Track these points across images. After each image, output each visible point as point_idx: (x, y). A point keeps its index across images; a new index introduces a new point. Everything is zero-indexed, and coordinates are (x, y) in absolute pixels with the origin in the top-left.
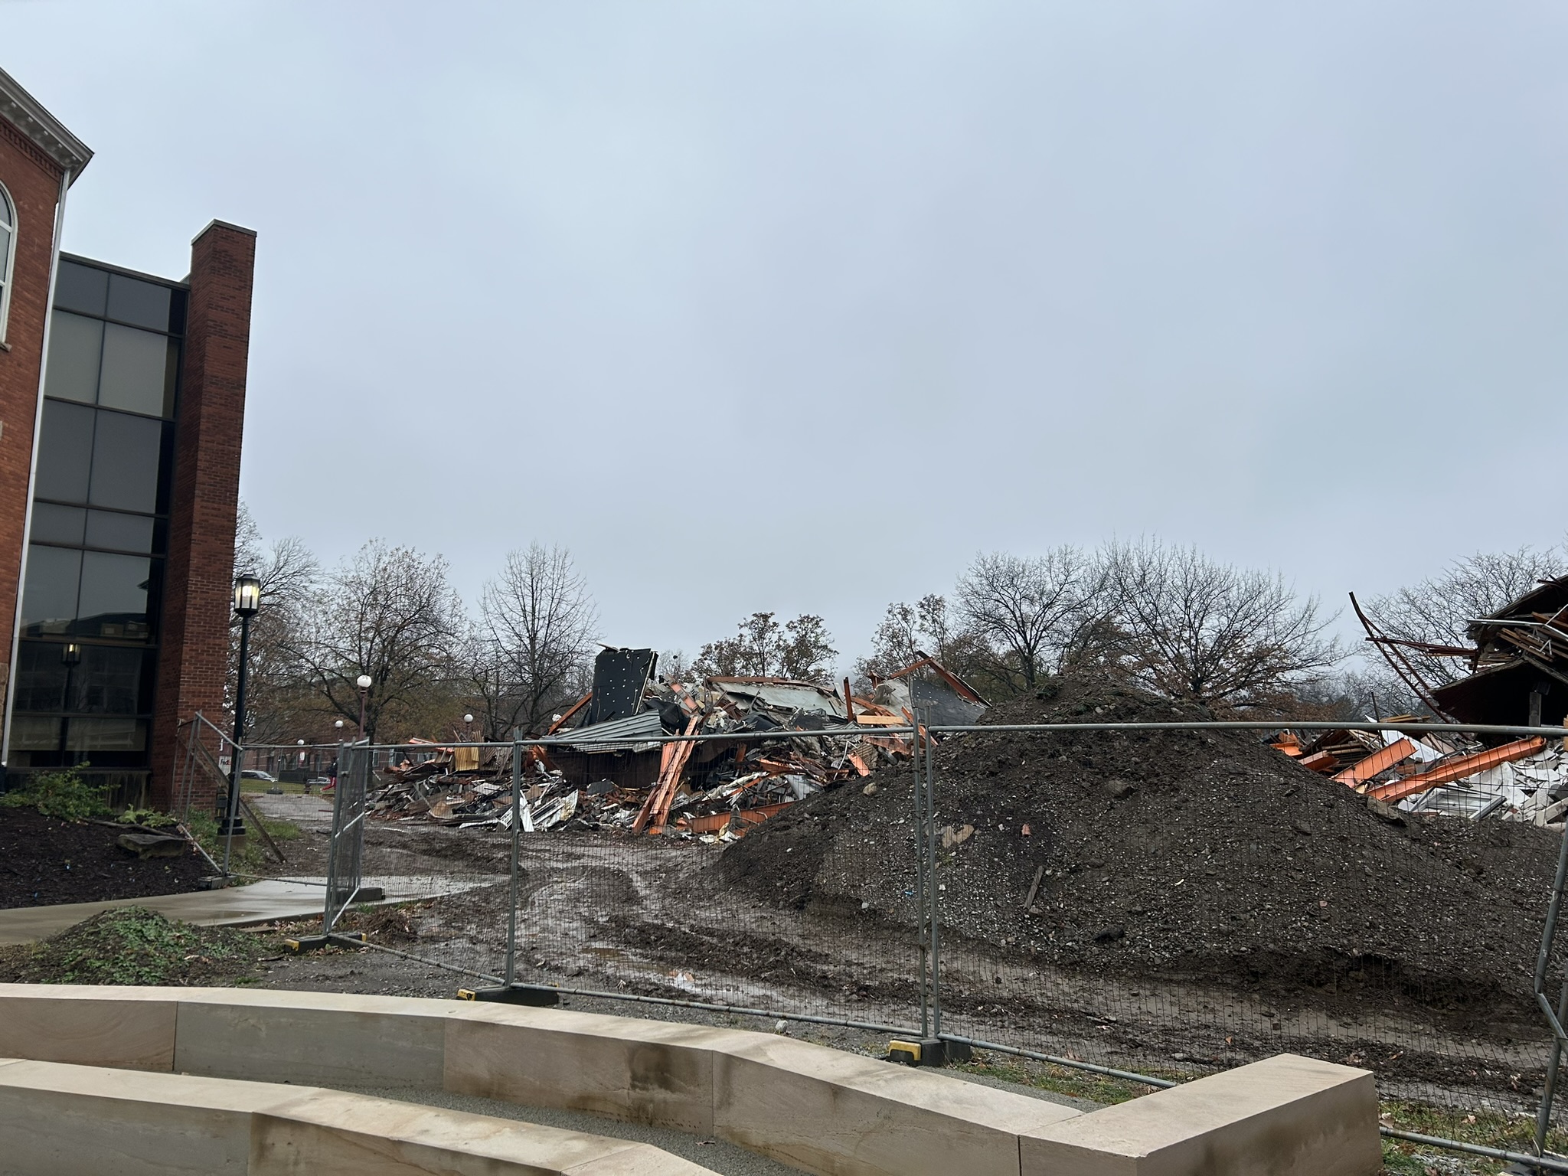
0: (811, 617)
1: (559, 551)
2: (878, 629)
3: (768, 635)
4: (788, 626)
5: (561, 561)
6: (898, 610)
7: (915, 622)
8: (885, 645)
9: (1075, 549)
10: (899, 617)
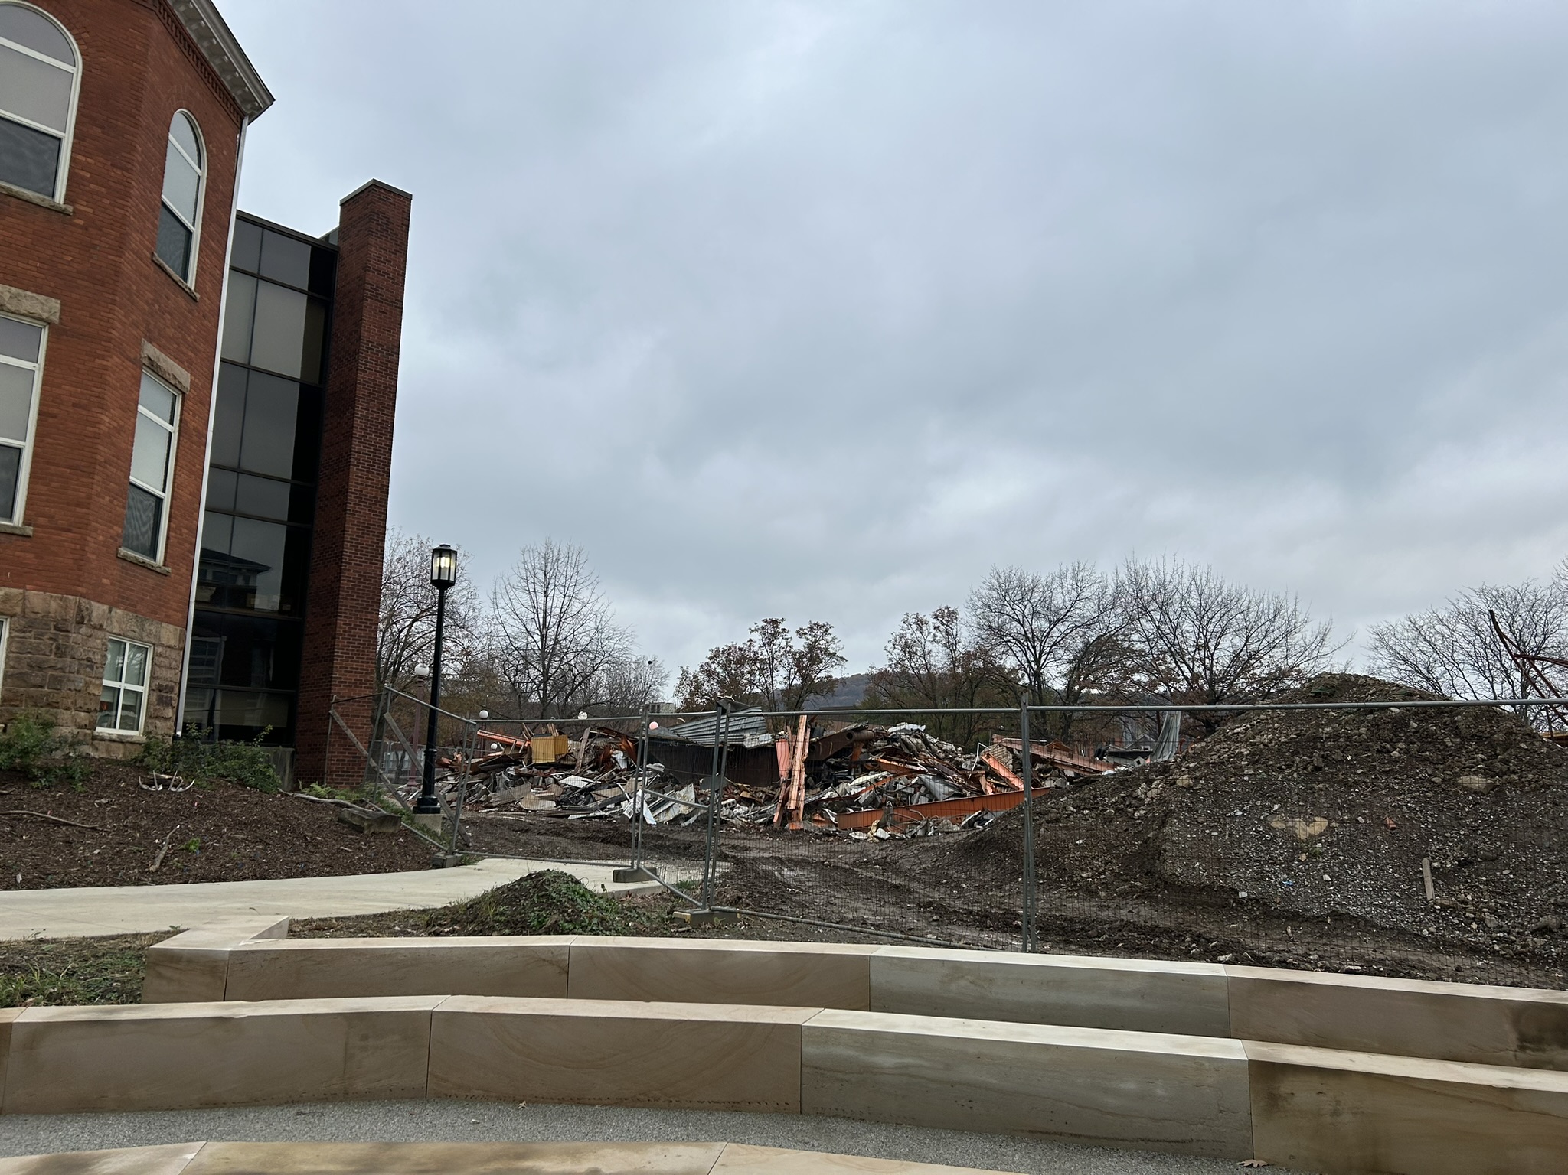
0: (821, 624)
1: (572, 549)
2: (892, 638)
3: (776, 641)
4: (798, 632)
5: (574, 557)
6: (914, 620)
7: (930, 633)
8: (897, 653)
9: (1088, 566)
10: (915, 627)
